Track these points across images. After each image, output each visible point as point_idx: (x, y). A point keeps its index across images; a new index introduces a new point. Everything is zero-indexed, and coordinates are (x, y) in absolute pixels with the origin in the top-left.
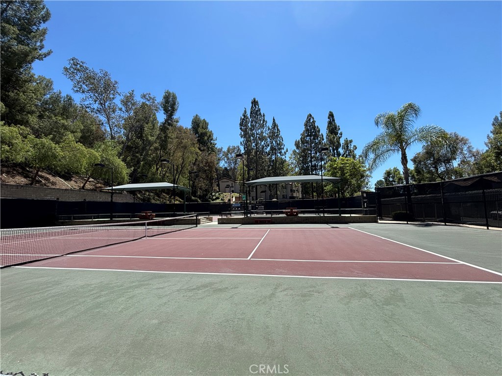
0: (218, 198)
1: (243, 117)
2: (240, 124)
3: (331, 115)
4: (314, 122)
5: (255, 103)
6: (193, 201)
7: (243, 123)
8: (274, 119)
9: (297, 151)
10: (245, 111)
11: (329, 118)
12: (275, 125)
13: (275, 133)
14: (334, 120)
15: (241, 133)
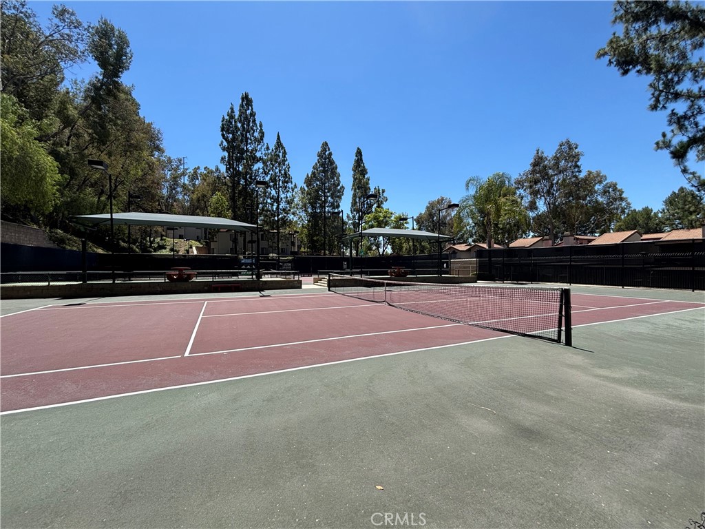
0: (162, 247)
1: (227, 117)
2: (223, 129)
3: (359, 153)
4: (330, 154)
5: (247, 101)
6: (123, 249)
7: (226, 128)
8: (278, 136)
9: (306, 189)
10: (232, 109)
11: (356, 156)
12: (279, 145)
13: (278, 156)
14: (361, 160)
15: (222, 142)
